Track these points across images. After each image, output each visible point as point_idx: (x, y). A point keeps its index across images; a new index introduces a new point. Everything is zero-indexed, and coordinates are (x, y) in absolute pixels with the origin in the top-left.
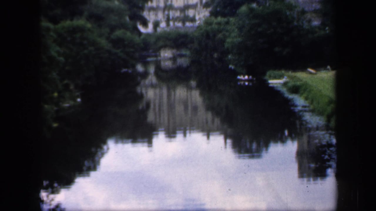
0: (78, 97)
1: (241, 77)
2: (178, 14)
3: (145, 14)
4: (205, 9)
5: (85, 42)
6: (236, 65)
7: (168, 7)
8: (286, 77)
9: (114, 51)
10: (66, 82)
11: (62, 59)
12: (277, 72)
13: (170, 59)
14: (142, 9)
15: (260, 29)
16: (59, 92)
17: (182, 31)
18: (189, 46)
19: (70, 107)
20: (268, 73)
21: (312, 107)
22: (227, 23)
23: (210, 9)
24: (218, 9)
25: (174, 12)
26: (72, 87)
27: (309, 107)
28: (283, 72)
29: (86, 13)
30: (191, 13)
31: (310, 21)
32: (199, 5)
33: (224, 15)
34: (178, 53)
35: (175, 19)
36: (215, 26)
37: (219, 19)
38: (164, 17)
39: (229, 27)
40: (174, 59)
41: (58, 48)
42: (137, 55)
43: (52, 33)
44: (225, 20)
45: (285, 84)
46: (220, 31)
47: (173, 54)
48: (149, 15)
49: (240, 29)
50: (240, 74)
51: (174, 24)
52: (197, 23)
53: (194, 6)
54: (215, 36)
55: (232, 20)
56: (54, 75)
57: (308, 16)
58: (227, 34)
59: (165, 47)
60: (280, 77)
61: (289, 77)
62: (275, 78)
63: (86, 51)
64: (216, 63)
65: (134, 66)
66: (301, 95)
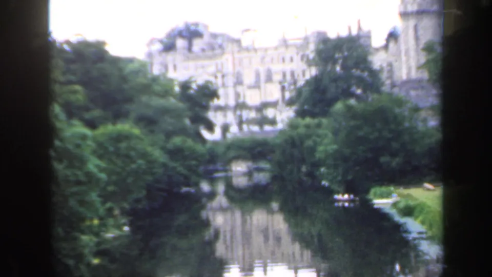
0: (124, 224)
1: (338, 197)
2: (253, 115)
3: (211, 115)
4: (288, 108)
5: (133, 153)
6: (331, 181)
7: (241, 106)
8: (395, 195)
9: (172, 164)
10: (109, 205)
11: (103, 176)
12: (384, 189)
13: (244, 174)
14: (206, 108)
15: (361, 133)
16: (101, 219)
17: (260, 137)
18: (269, 157)
19: (115, 239)
20: (373, 191)
21: (430, 234)
22: (319, 126)
23: (294, 108)
24: (306, 107)
25: (247, 111)
26: (117, 212)
27: (426, 233)
28: (392, 188)
29: (133, 115)
30: (270, 113)
31: (425, 121)
32: (280, 103)
33: (313, 115)
34: (255, 166)
35: (250, 122)
36: (302, 130)
37: (308, 120)
38: (235, 119)
39: (321, 132)
40: (249, 174)
41: (98, 162)
42: (201, 169)
43: (89, 142)
44: (316, 121)
45: (395, 205)
46: (308, 136)
47: (248, 167)
48: (215, 117)
49: (336, 133)
50: (338, 193)
51: (249, 128)
52: (280, 126)
53: (274, 105)
54: (302, 143)
55: (324, 121)
56: (94, 196)
57: (423, 114)
58: (318, 140)
59: (237, 158)
60: (388, 195)
61: (399, 195)
62: (382, 196)
63: (134, 166)
64: (305, 178)
65: (197, 184)
66: (416, 218)
